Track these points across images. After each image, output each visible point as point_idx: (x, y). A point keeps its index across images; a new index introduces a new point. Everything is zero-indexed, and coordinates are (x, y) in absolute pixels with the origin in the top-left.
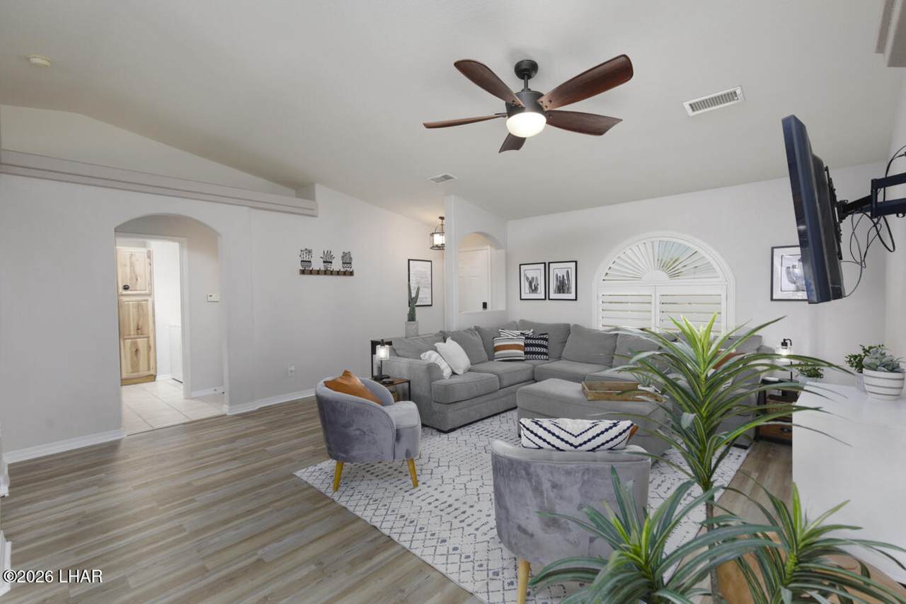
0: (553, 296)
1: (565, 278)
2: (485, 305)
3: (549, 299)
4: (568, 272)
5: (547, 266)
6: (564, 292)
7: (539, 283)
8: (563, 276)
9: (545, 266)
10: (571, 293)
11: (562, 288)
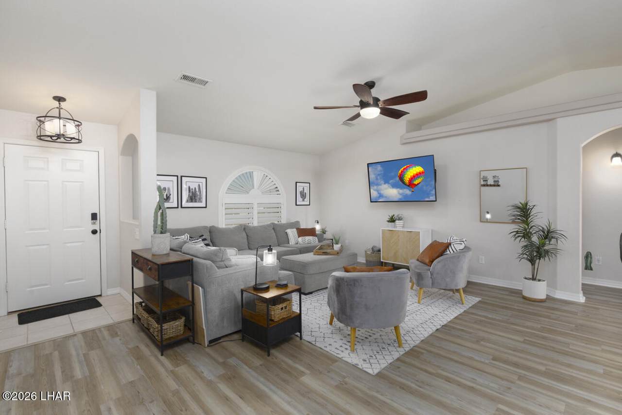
0: (184, 204)
1: (197, 190)
2: (94, 217)
3: (182, 207)
4: (199, 185)
5: (180, 179)
6: (195, 202)
7: (171, 193)
8: (195, 188)
9: (178, 178)
10: (201, 202)
11: (193, 197)
